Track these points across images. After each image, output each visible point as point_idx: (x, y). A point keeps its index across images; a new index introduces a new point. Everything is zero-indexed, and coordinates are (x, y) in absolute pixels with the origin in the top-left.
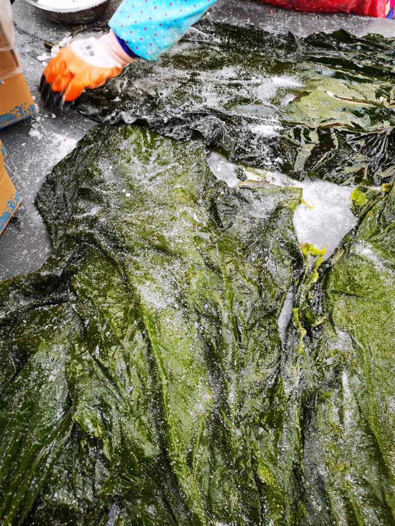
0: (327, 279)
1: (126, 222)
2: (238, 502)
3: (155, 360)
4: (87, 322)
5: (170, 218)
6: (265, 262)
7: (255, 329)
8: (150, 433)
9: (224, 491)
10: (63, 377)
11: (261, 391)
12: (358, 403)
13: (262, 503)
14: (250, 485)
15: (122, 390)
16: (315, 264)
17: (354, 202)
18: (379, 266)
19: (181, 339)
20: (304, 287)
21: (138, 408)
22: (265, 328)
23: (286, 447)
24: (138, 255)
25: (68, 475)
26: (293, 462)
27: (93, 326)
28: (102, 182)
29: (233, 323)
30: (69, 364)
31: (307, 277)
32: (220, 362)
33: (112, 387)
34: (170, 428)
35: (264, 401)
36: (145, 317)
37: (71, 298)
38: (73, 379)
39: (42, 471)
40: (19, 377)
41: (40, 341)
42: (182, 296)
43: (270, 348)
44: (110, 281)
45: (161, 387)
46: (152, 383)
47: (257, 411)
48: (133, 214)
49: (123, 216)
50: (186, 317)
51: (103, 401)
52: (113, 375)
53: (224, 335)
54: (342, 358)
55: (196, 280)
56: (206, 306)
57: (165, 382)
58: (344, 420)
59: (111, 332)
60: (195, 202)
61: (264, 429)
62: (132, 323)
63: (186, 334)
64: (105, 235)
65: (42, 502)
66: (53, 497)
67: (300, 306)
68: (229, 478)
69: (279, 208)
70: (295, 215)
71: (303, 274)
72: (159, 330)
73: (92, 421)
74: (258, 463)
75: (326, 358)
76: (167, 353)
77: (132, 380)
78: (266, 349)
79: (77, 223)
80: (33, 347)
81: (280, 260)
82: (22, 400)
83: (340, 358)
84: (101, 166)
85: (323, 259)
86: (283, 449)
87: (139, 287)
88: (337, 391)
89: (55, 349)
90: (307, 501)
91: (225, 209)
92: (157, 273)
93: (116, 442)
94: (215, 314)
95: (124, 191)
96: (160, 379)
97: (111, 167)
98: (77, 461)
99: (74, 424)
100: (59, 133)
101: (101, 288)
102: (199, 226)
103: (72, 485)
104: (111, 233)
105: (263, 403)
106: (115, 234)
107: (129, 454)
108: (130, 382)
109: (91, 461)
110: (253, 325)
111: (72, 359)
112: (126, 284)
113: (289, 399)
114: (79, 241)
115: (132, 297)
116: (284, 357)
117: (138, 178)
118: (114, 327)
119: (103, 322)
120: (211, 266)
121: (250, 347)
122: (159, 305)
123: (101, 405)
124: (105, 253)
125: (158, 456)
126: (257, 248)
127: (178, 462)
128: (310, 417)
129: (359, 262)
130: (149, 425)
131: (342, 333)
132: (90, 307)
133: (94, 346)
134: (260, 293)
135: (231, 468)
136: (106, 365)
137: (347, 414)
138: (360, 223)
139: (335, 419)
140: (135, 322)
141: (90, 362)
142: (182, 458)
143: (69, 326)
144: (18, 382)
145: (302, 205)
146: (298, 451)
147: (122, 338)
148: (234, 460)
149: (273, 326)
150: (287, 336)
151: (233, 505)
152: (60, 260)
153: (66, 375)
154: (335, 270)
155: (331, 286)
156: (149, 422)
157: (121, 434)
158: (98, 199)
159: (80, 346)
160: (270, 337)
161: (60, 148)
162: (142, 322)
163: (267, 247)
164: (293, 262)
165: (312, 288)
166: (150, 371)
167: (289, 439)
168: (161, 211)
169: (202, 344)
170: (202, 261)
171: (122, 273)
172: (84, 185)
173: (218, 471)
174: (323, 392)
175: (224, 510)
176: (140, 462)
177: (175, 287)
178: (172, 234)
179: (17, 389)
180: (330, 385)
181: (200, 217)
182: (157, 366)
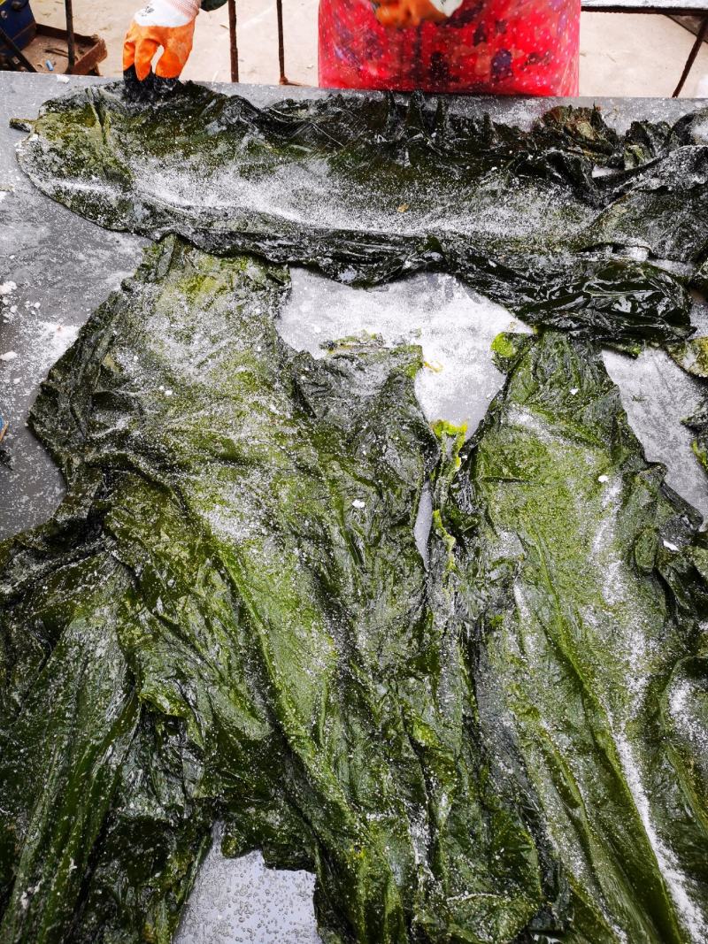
0: (475, 463)
1: (172, 430)
2: (394, 781)
3: (244, 604)
4: (138, 569)
5: (236, 414)
6: (383, 455)
7: (381, 544)
8: (252, 707)
9: (372, 772)
10: (116, 648)
11: (404, 631)
12: (541, 623)
13: (427, 776)
14: (406, 755)
15: (204, 652)
16: (455, 446)
17: (497, 355)
18: (544, 436)
19: (277, 574)
20: (444, 480)
21: (230, 675)
22: (394, 541)
23: (449, 697)
24: (197, 473)
25: (145, 777)
26: (464, 716)
27: (148, 575)
28: (126, 381)
29: (348, 540)
30: (122, 629)
31: (445, 466)
32: (338, 596)
33: (189, 652)
34: (280, 692)
35: (410, 642)
36: (220, 552)
37: (109, 544)
38: (130, 647)
39: (107, 776)
40: (53, 659)
41: (74, 606)
42: (270, 516)
43: (407, 570)
44: (162, 514)
45: (259, 638)
46: (245, 637)
47: (403, 657)
48: (181, 419)
49: (166, 423)
50: (280, 543)
51: (178, 670)
52: (188, 634)
53: (337, 558)
54: (511, 567)
55: (287, 491)
56: (307, 523)
57: (263, 632)
58: (526, 648)
59: (175, 579)
60: (269, 387)
61: (416, 678)
62: (204, 562)
63: (284, 566)
64: (143, 454)
65: (114, 820)
66: (128, 809)
67: (442, 506)
68: (376, 753)
69: (391, 378)
70: (417, 384)
71: (440, 462)
72: (244, 566)
73: (168, 697)
74: (413, 723)
75: (489, 572)
76: (260, 594)
77: (216, 636)
78: (402, 571)
79: (98, 444)
80: (66, 615)
81: (403, 447)
82: (61, 691)
83: (508, 568)
84: (121, 358)
85: (465, 438)
86: (446, 701)
87: (206, 515)
88: (510, 612)
89: (98, 614)
90: (490, 764)
91: (315, 390)
92: (229, 493)
93: (207, 723)
94: (320, 531)
95: (162, 388)
96: (256, 629)
97: (136, 358)
98: (155, 757)
99: (143, 706)
100: (49, 321)
101: (151, 525)
102: (281, 418)
103: (153, 789)
104: (153, 449)
105: (409, 645)
106: (158, 449)
107: (228, 738)
108: (213, 640)
109: (174, 753)
110: (378, 539)
111: (125, 623)
112: (186, 514)
113: (444, 634)
114: (106, 469)
115: (198, 529)
116: (429, 581)
117: (180, 366)
118: (177, 572)
119: (162, 566)
120: (304, 469)
121: (376, 569)
122: (238, 534)
123: (177, 677)
124: (146, 478)
125: (268, 737)
126: (369, 436)
127: (298, 737)
128: (478, 653)
129: (516, 435)
130: (250, 697)
131: (506, 534)
132: (139, 551)
133: (155, 598)
134: (380, 494)
135: (377, 738)
136: (176, 622)
137: (529, 640)
138: (508, 381)
139: (514, 650)
140: (208, 561)
141: (151, 622)
142: (303, 731)
143: (112, 581)
144: (52, 666)
145: (426, 369)
146: (469, 700)
147: (193, 584)
148: (380, 726)
149: (408, 539)
150: (430, 551)
151: (385, 785)
152: (82, 497)
153: (120, 644)
154: (484, 450)
155: (482, 472)
156: (249, 692)
157: (212, 710)
158: (125, 406)
159: (133, 605)
160: (404, 554)
161: (54, 342)
162: (217, 559)
163: (383, 434)
164: (423, 448)
165: (455, 480)
166: (239, 622)
167: (453, 686)
168: (221, 408)
169: (308, 577)
170: (291, 465)
171: (178, 501)
172: (100, 389)
173: (359, 747)
174: (491, 616)
175: (375, 796)
176: (245, 749)
177: (259, 506)
178: (243, 435)
179: (51, 677)
180: (499, 606)
181: (280, 408)
182: (249, 612)
